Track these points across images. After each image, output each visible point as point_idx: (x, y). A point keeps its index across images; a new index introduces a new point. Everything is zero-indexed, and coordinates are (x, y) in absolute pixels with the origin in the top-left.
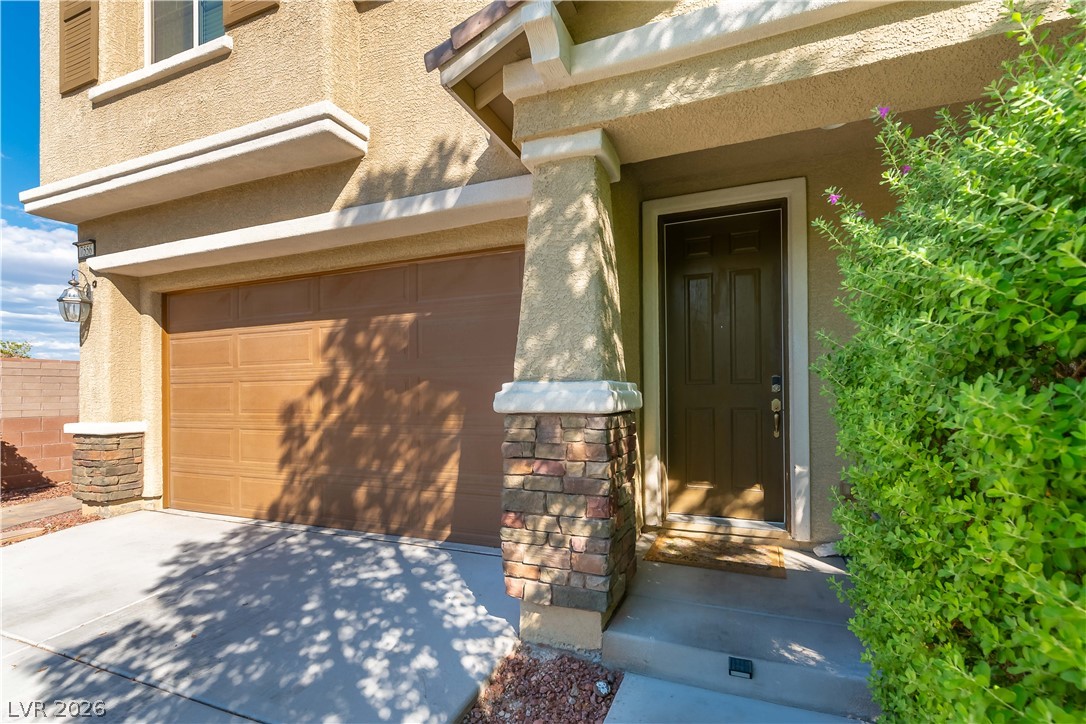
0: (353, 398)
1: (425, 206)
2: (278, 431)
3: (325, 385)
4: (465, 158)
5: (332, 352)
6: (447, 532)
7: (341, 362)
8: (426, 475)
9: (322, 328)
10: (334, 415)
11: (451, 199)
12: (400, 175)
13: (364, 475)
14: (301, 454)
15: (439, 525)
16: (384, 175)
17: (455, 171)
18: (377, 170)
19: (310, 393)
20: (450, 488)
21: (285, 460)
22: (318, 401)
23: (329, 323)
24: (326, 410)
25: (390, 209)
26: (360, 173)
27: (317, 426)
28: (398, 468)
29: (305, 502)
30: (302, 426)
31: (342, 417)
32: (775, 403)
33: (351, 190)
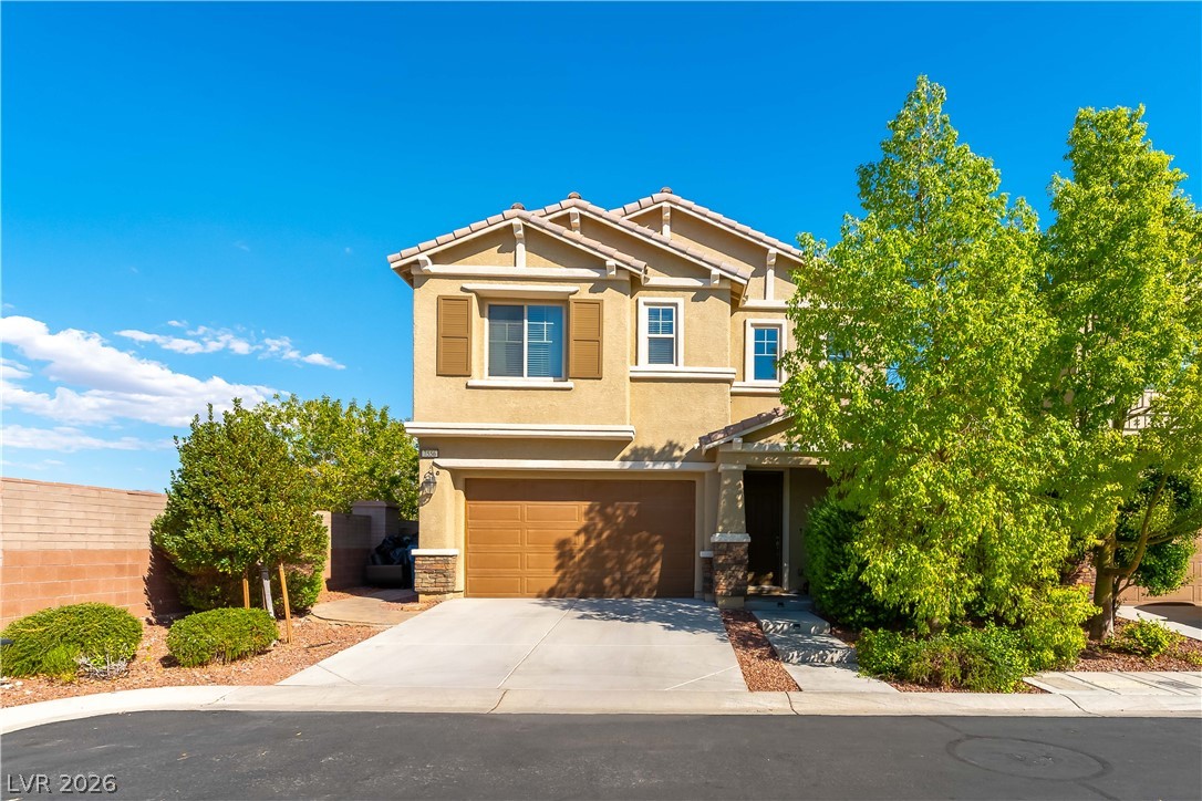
0: (605, 535)
1: (667, 466)
2: (556, 553)
3: (585, 530)
4: (681, 450)
5: (592, 515)
6: (655, 594)
7: (597, 520)
8: (645, 569)
9: (585, 505)
10: (593, 544)
11: (678, 465)
12: (651, 450)
13: (611, 572)
14: (571, 563)
15: (651, 591)
16: (643, 449)
17: (677, 453)
18: (639, 446)
19: (578, 534)
20: (657, 575)
21: (558, 568)
22: (582, 538)
23: (589, 503)
24: (587, 541)
25: (650, 465)
26: (630, 446)
27: (581, 550)
28: (630, 567)
29: (574, 586)
30: (571, 550)
31: (597, 545)
32: (777, 543)
33: (626, 451)
